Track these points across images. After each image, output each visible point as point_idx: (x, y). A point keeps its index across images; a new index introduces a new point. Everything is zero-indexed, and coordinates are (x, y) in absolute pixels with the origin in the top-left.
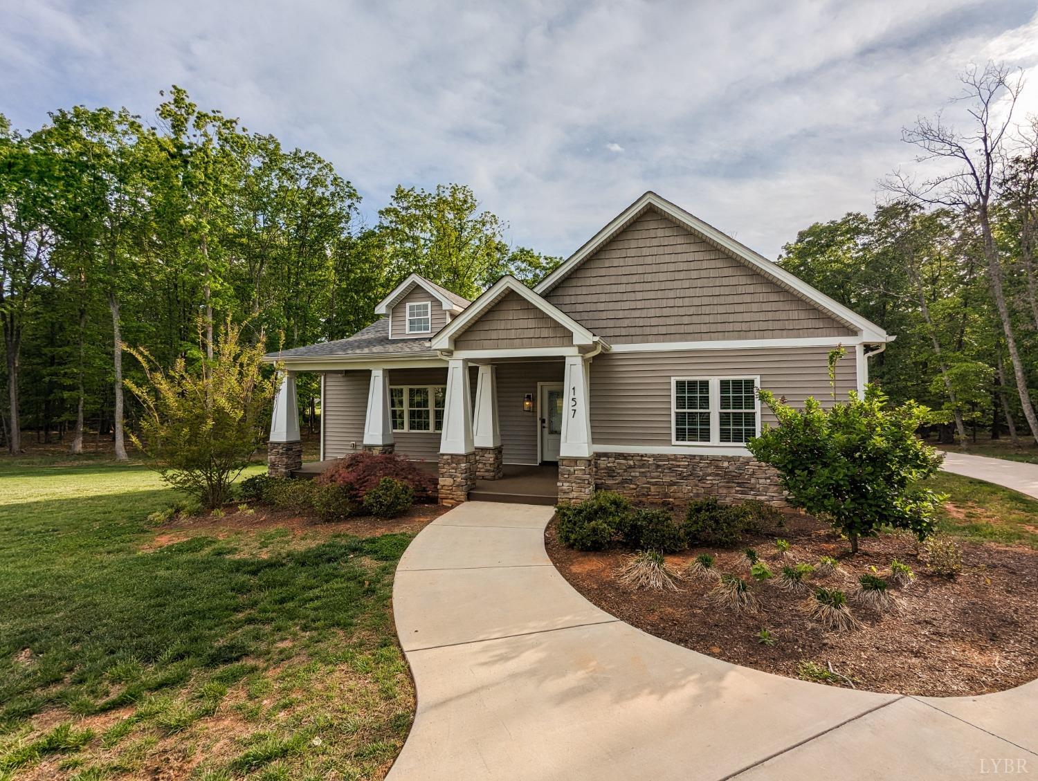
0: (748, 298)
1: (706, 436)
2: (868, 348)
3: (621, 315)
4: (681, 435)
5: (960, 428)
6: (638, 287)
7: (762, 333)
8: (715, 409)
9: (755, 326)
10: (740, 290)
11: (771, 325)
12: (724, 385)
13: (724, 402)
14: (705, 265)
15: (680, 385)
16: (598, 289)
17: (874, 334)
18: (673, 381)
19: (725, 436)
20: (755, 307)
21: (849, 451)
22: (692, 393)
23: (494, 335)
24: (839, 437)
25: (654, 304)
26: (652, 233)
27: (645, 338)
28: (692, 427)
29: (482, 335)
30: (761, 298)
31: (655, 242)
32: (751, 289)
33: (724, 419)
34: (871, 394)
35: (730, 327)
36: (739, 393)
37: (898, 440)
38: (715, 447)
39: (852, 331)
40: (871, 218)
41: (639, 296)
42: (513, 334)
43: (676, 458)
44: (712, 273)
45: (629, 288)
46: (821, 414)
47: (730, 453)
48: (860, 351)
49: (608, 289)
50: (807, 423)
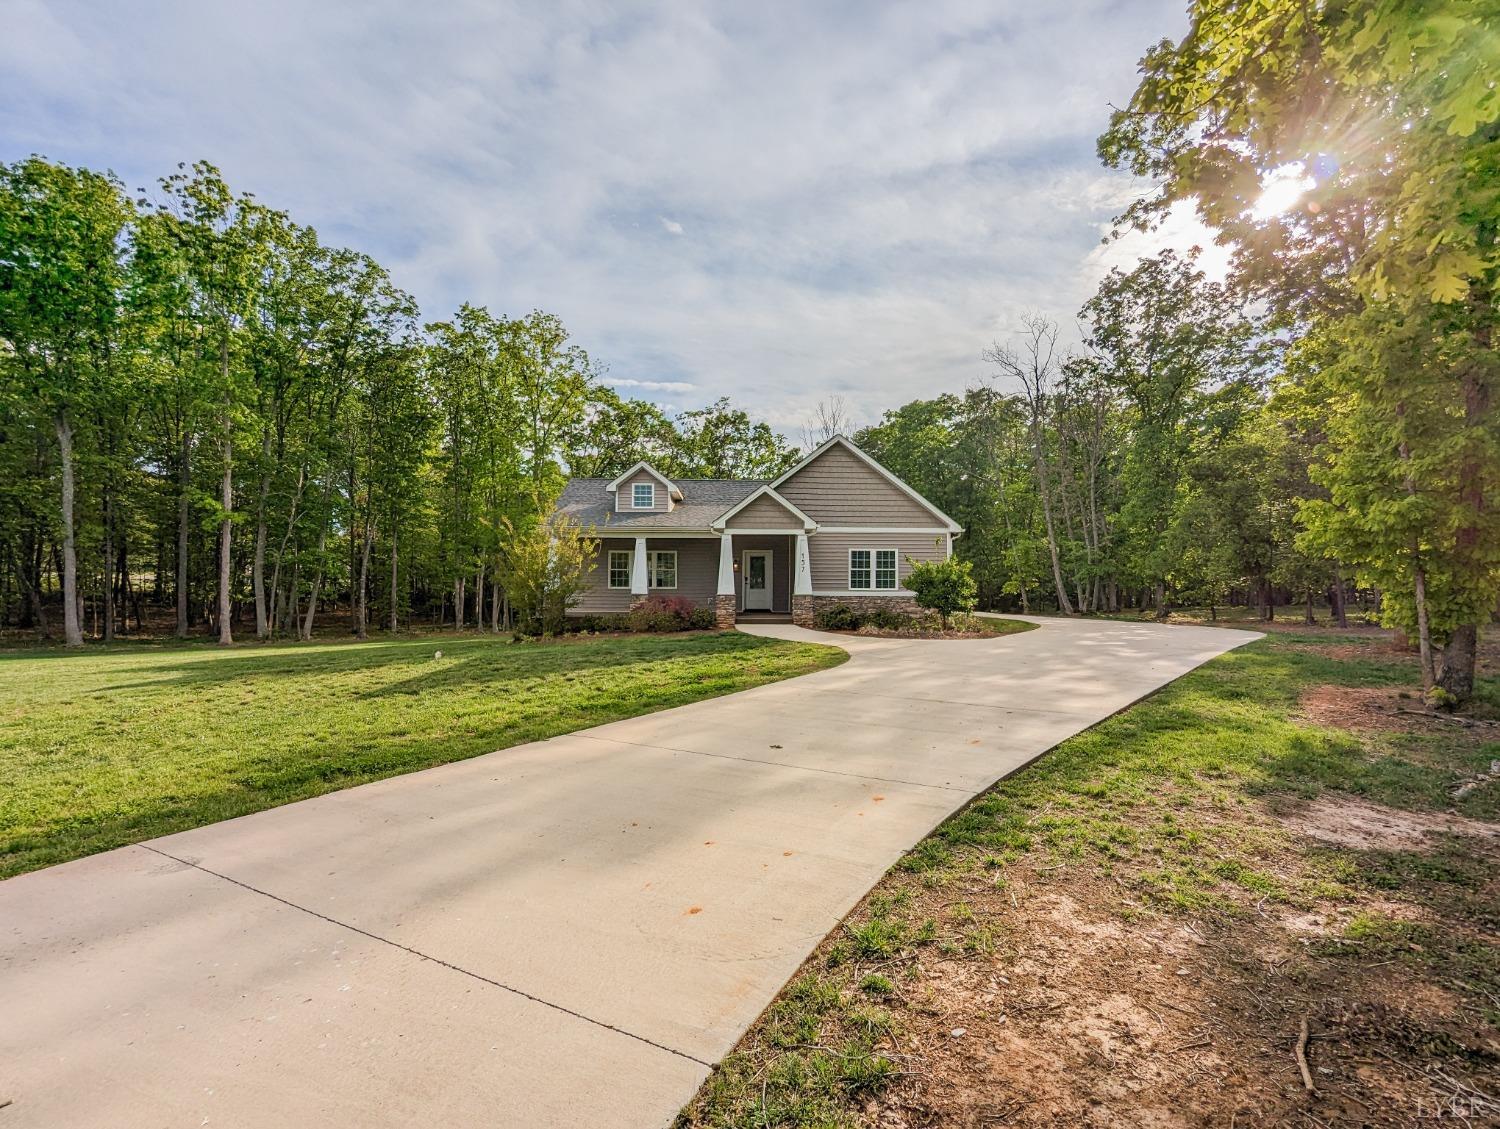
0: (892, 503)
1: (868, 585)
2: (953, 535)
3: (819, 508)
4: (854, 584)
5: (1024, 597)
6: (830, 492)
7: (899, 524)
8: (873, 568)
9: (896, 520)
10: (889, 498)
11: (904, 520)
12: (879, 553)
13: (879, 564)
14: (869, 481)
15: (854, 553)
16: (805, 491)
17: (956, 527)
18: (850, 551)
19: (878, 585)
20: (896, 509)
21: (944, 581)
22: (860, 558)
23: (752, 520)
24: (940, 575)
25: (839, 503)
26: (838, 459)
27: (833, 524)
28: (860, 580)
29: (744, 520)
30: (899, 503)
31: (840, 464)
32: (894, 498)
33: (878, 574)
34: (952, 558)
35: (882, 520)
36: (885, 559)
37: (960, 577)
38: (873, 591)
39: (945, 525)
40: (963, 400)
41: (830, 497)
42: (765, 520)
43: (850, 598)
44: (873, 486)
45: (824, 492)
46: (933, 566)
47: (882, 594)
48: (949, 536)
49: (811, 491)
50: (928, 571)
